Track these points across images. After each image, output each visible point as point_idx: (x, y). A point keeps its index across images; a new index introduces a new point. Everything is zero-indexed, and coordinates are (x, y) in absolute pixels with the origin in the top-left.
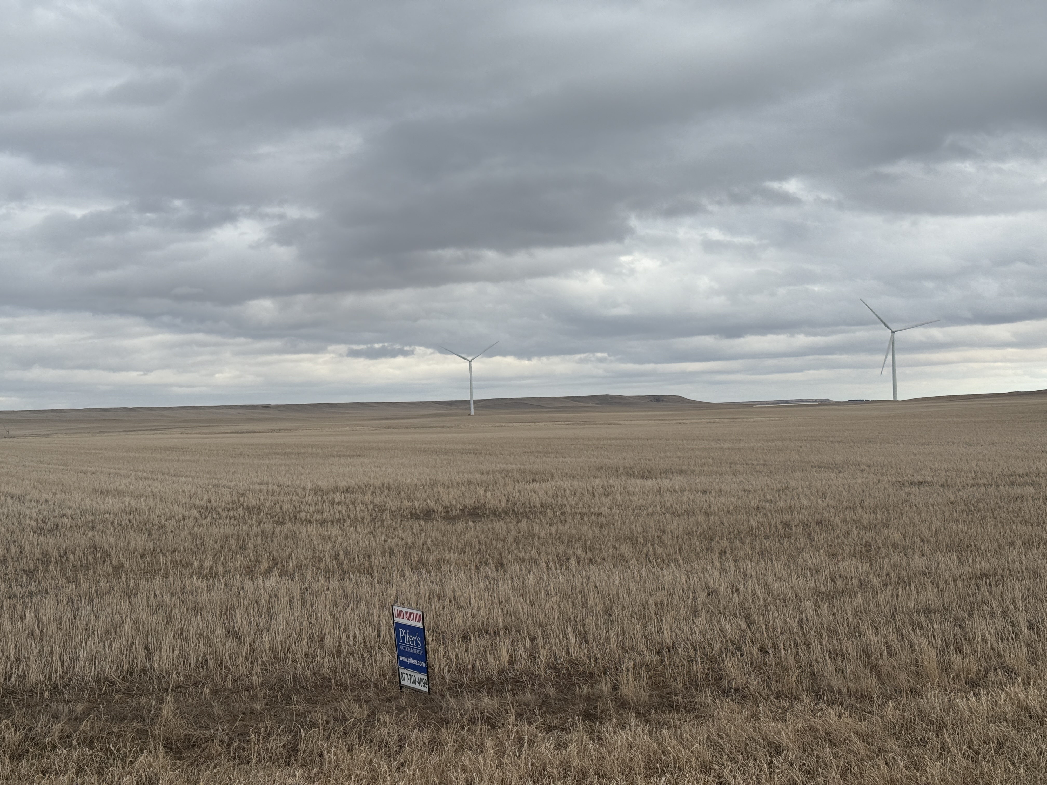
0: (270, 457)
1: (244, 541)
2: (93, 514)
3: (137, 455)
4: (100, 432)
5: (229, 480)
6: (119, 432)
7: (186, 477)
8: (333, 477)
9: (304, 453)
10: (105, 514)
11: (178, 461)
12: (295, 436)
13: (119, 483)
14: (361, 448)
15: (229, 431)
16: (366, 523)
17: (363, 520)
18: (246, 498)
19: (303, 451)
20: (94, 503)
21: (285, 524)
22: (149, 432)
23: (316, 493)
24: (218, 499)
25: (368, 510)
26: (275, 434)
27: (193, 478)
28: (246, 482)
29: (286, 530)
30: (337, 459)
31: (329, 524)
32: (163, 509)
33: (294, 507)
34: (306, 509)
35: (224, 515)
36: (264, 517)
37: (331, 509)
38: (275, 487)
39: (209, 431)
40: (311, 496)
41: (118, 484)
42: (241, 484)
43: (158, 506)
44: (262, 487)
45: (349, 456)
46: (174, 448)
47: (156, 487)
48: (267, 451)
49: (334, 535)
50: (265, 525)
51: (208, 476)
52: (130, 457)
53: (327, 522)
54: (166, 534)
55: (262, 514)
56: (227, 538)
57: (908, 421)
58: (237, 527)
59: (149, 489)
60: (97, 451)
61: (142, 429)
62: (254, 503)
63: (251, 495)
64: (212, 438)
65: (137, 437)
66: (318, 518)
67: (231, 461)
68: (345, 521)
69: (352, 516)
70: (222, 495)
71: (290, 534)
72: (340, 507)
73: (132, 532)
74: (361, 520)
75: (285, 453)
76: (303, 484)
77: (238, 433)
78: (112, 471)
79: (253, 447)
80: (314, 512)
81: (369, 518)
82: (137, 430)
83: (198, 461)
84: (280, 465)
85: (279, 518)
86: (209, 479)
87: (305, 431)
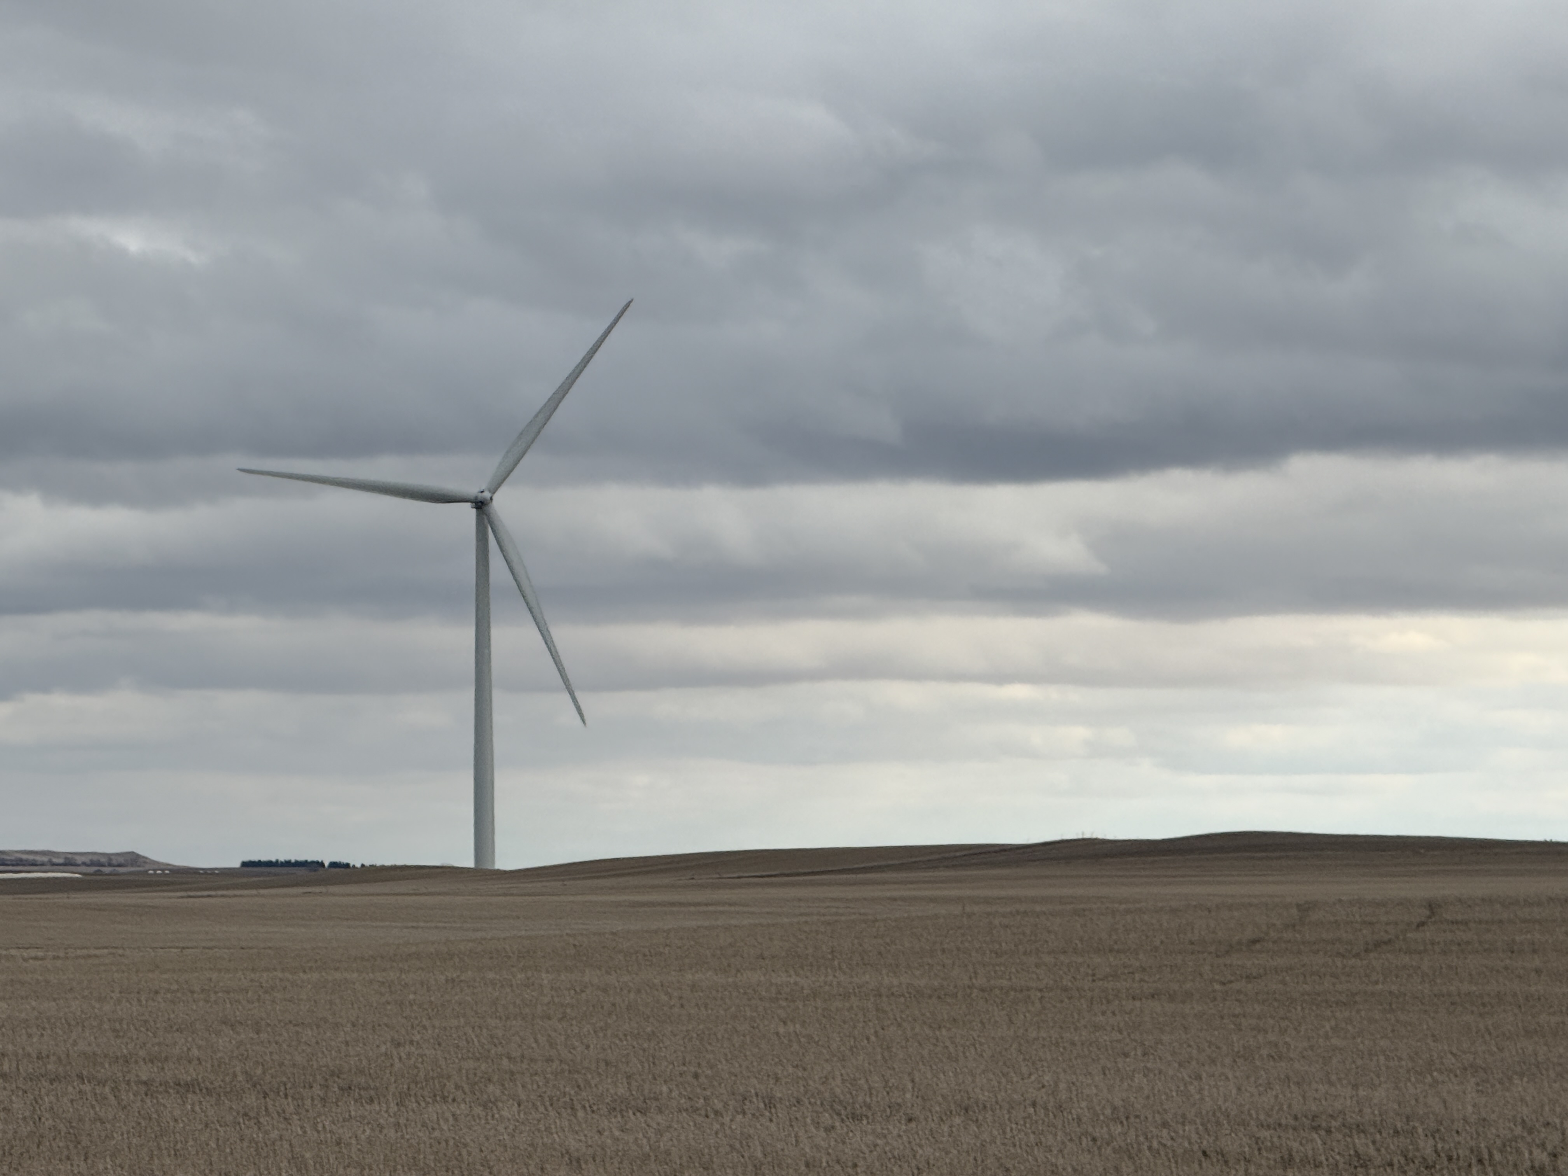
57: (546, 978)
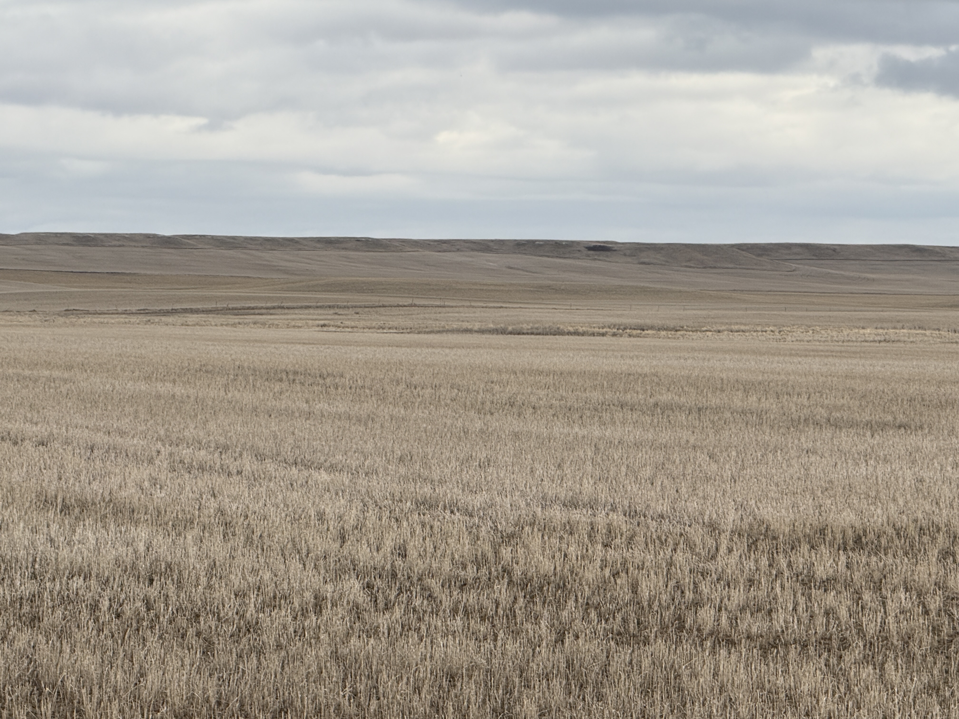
0: (606, 416)
1: (508, 691)
2: (34, 576)
3: (179, 390)
4: (68, 312)
5: (466, 487)
6: (125, 313)
7: (332, 468)
8: (813, 492)
9: (717, 410)
10: (71, 576)
11: (309, 415)
12: (693, 349)
13: (119, 479)
14: (911, 400)
15: (477, 326)
16: (918, 653)
17: (906, 643)
18: (521, 551)
19: (714, 401)
20: (41, 538)
21: (646, 642)
22: (222, 319)
23: (753, 545)
24: (430, 549)
25: (927, 612)
26: (625, 341)
27: (355, 473)
28: (523, 495)
29: (646, 663)
30: (828, 433)
31: (793, 654)
32: (254, 571)
33: (678, 586)
34: (716, 596)
35: (447, 603)
36: (579, 615)
37: (802, 600)
38: (617, 518)
39: (409, 323)
40: (736, 554)
41: (114, 482)
42: (508, 500)
43: (239, 560)
44: (576, 515)
45: (869, 425)
46: (296, 373)
47: (235, 499)
48: (596, 396)
49: (805, 688)
50: (581, 641)
51: (402, 471)
52: (159, 397)
53: (786, 645)
54: (260, 653)
55: (571, 603)
56: (452, 678)
58: (488, 645)
59: (213, 504)
60: (56, 373)
61: (200, 306)
62: (547, 566)
63: (538, 541)
64: (419, 345)
65: (182, 331)
66: (754, 630)
67: (479, 425)
68: (844, 644)
69: (871, 629)
70: (446, 536)
71: (659, 676)
72: (830, 598)
73: (152, 640)
74: (900, 644)
75: (656, 405)
76: (710, 513)
77: (504, 332)
78: (100, 438)
79: (550, 380)
80: (742, 609)
81: (928, 639)
82: (185, 311)
83: (371, 418)
84: (638, 445)
85: (625, 621)
86: (405, 479)
87: (724, 336)
